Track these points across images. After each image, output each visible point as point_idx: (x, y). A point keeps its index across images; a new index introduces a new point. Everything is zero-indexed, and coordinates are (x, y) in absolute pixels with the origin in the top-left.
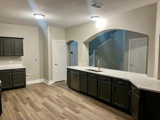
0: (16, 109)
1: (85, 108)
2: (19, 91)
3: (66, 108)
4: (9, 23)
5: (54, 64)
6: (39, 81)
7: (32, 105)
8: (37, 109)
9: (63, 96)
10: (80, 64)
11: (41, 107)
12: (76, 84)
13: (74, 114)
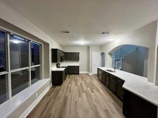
0: (69, 83)
1: (98, 91)
2: (76, 75)
3: (89, 89)
4: (74, 46)
5: (93, 64)
6: (86, 72)
7: (76, 83)
8: (76, 85)
9: (92, 83)
10: (106, 66)
11: (79, 84)
12: (100, 77)
13: (90, 92)
